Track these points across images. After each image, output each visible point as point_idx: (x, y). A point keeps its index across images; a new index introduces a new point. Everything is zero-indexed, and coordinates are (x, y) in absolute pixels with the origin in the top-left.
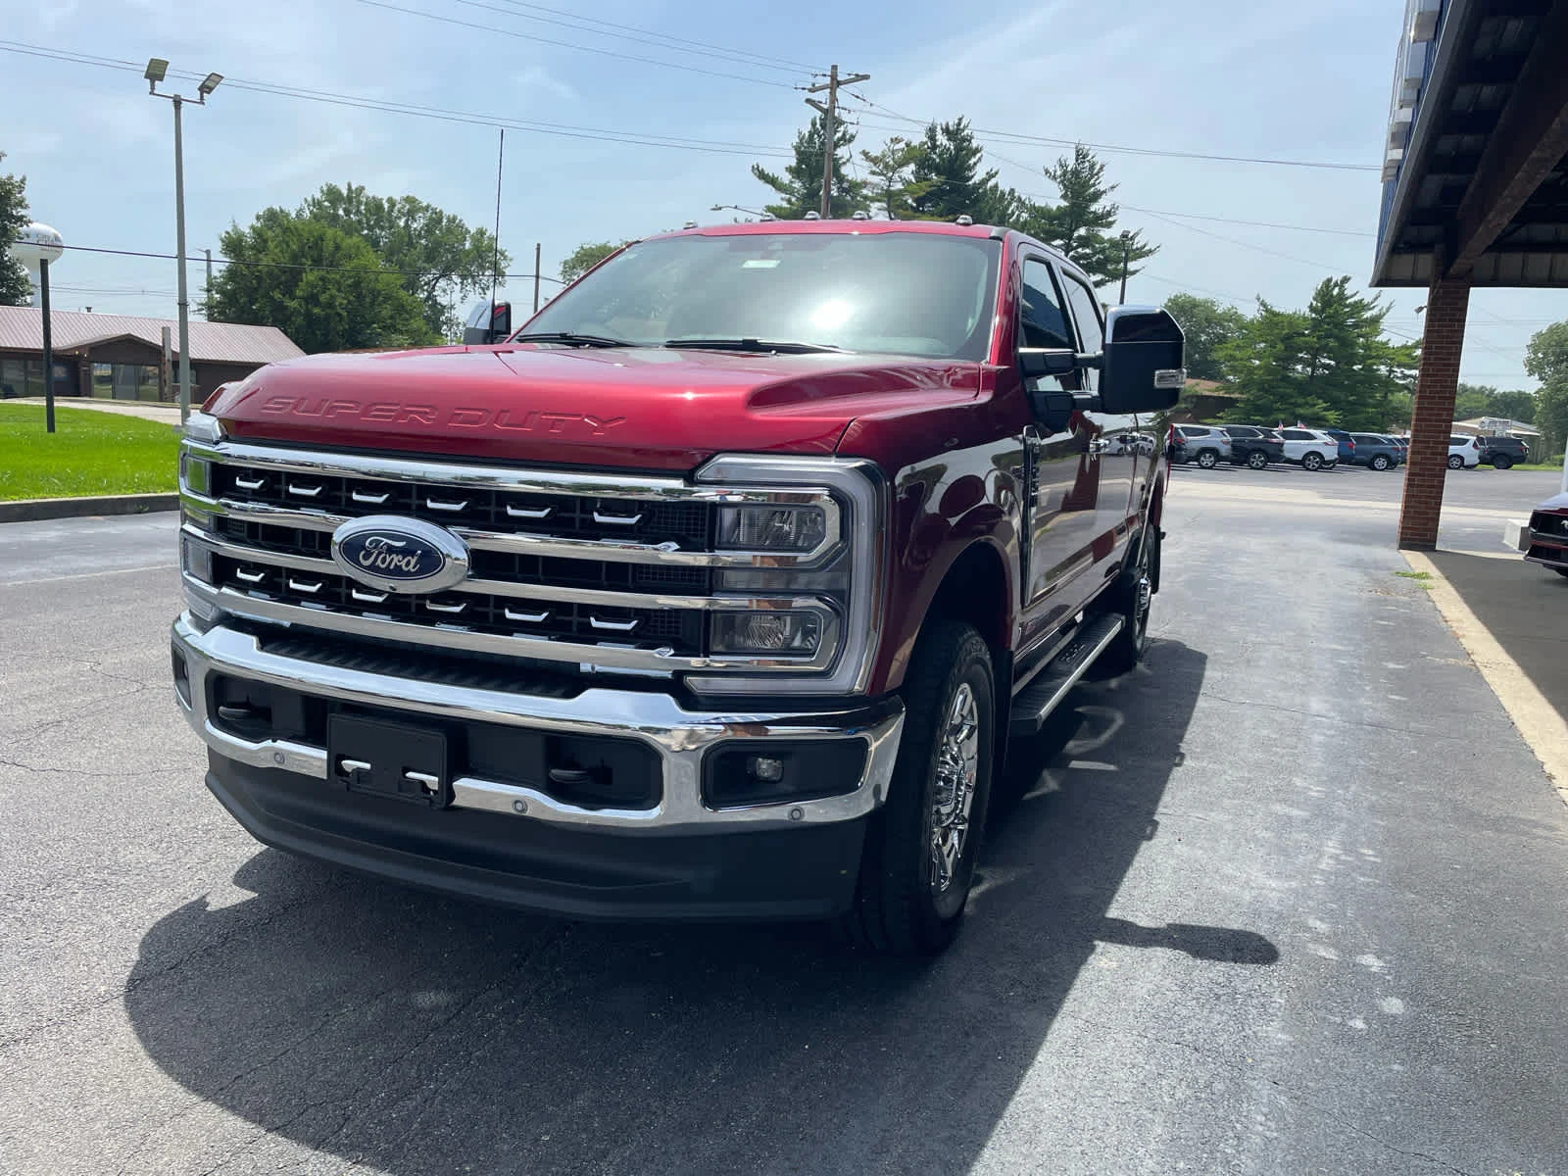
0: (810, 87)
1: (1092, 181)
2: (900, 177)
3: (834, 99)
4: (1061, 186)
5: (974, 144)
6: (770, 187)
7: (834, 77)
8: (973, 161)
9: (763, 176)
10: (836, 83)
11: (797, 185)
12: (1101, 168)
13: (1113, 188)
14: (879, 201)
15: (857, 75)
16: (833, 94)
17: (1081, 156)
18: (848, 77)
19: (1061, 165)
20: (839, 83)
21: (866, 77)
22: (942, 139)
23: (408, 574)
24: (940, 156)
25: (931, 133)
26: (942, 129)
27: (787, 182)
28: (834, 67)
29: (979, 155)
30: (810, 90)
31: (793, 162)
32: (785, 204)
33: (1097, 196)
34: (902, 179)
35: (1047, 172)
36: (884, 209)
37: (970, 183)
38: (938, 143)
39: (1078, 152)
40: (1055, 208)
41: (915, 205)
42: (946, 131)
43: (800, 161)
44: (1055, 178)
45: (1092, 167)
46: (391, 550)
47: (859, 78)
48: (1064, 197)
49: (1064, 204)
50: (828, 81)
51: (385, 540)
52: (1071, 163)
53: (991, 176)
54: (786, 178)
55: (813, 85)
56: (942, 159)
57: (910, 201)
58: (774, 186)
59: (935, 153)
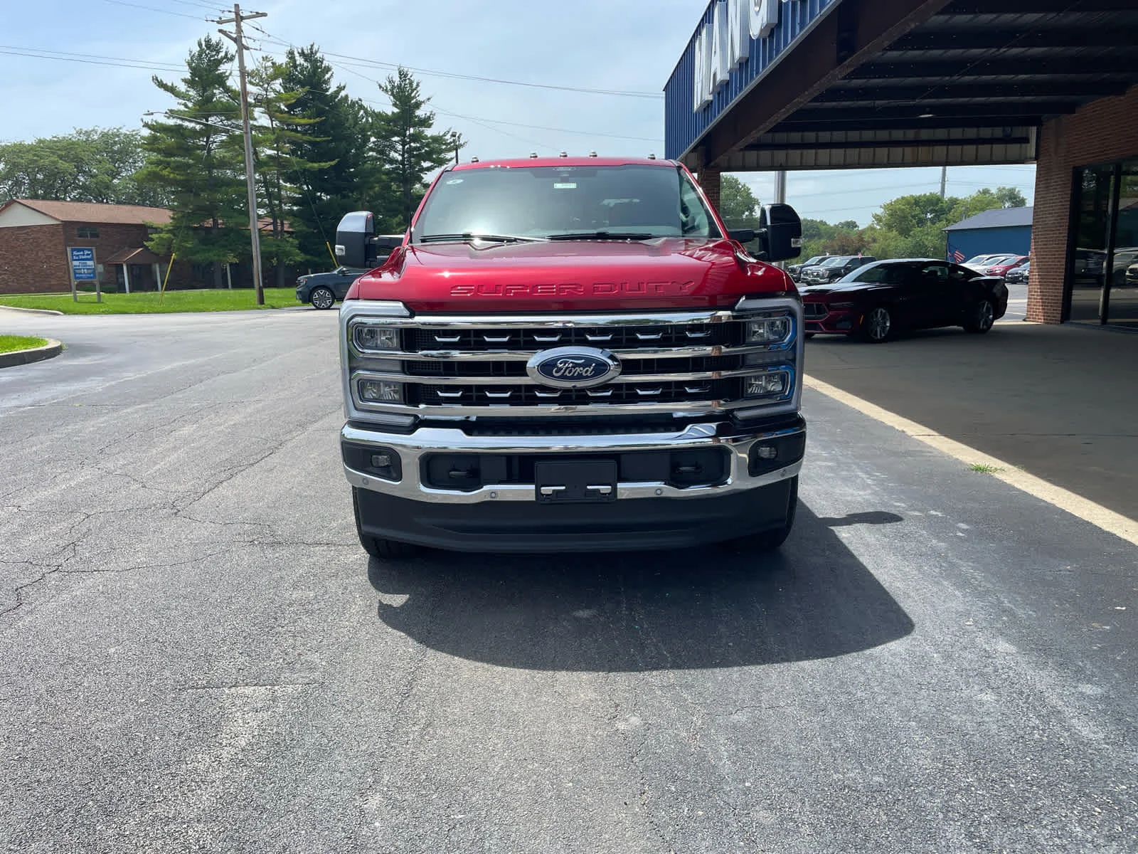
0: (218, 20)
1: (413, 95)
2: (271, 88)
3: (239, 30)
4: (392, 97)
5: (325, 63)
6: (169, 94)
7: (237, 14)
8: (327, 76)
9: (161, 85)
10: (239, 19)
11: (192, 93)
12: (418, 85)
13: (429, 99)
14: (260, 106)
15: (257, 13)
16: (238, 26)
17: (403, 75)
18: (251, 14)
19: (390, 82)
20: (242, 18)
21: (264, 15)
22: (300, 60)
23: (587, 377)
24: (301, 73)
25: (291, 54)
26: (299, 53)
27: (184, 91)
28: (237, 6)
29: (330, 73)
30: (218, 22)
31: (188, 76)
32: (182, 108)
33: (418, 105)
34: (274, 91)
35: (380, 87)
36: (265, 113)
37: (328, 93)
38: (298, 63)
39: (400, 72)
40: (390, 114)
41: (286, 110)
42: (302, 54)
43: (193, 74)
44: (386, 91)
45: (411, 84)
46: (576, 365)
47: (259, 15)
48: (395, 105)
49: (396, 110)
50: (233, 16)
51: (571, 361)
52: (397, 80)
53: (341, 89)
54: (182, 87)
55: (220, 18)
56: (304, 75)
57: (283, 107)
58: (173, 94)
59: (296, 71)
